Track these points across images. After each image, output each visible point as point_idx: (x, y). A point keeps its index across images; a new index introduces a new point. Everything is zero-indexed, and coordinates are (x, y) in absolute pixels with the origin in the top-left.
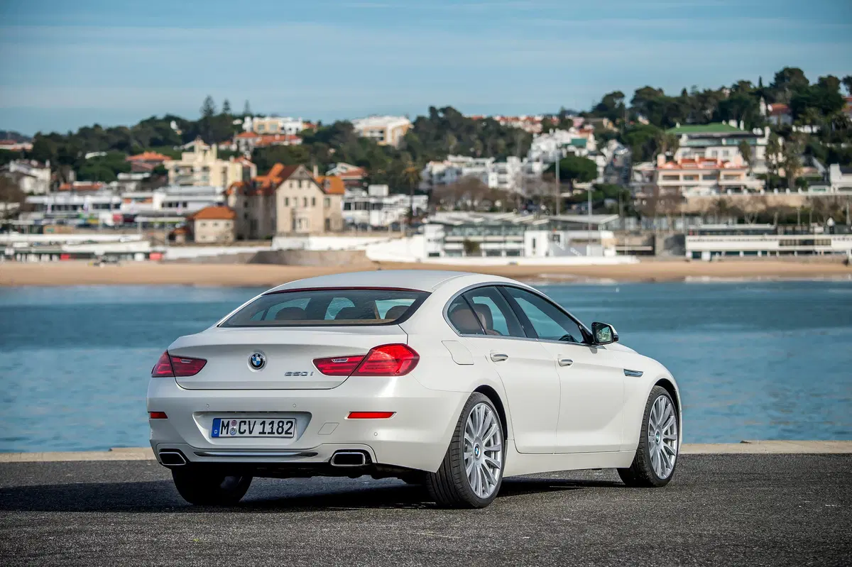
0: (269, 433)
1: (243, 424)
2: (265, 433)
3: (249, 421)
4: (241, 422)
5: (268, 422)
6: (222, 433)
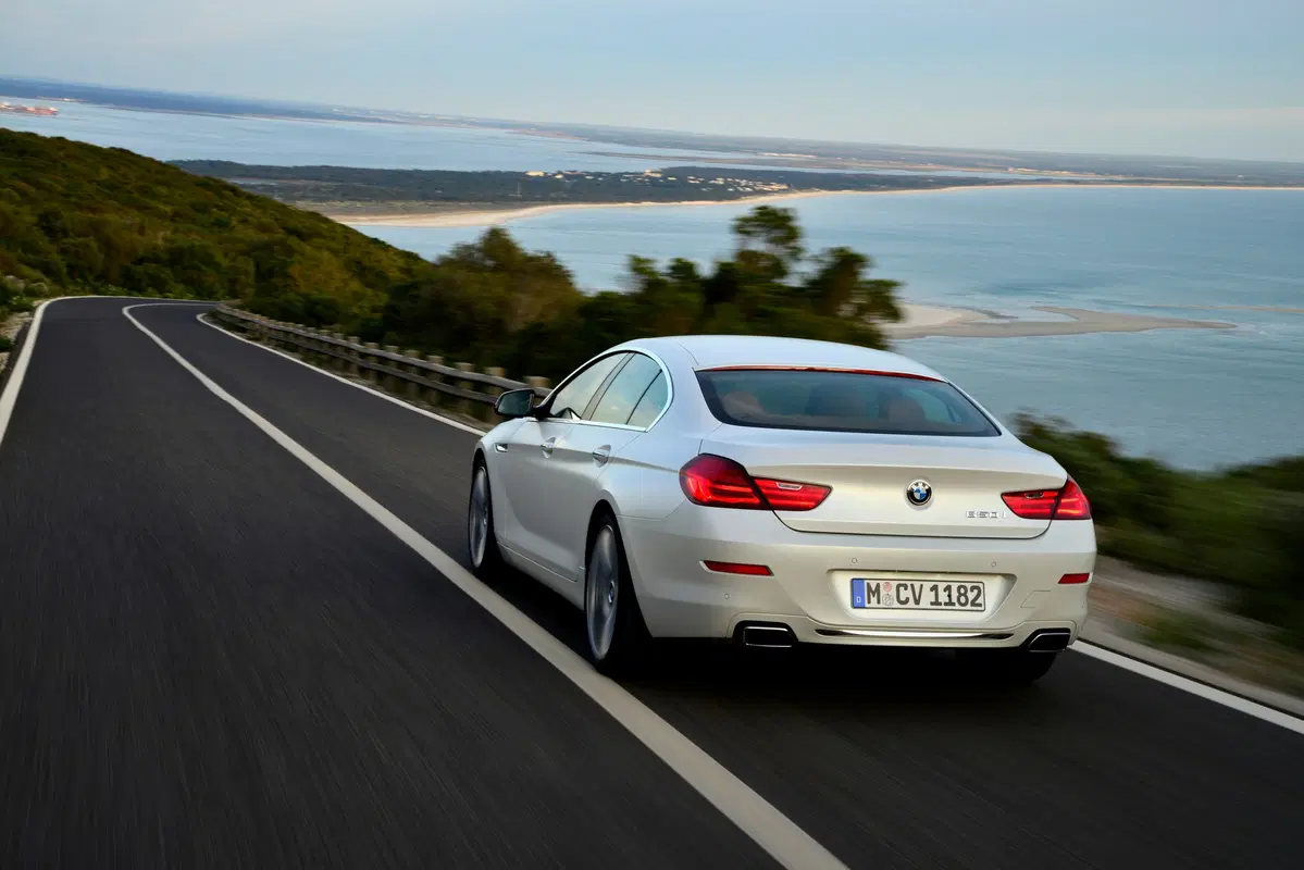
0: (946, 604)
1: (902, 589)
2: (940, 604)
3: (912, 585)
4: (898, 586)
5: (942, 586)
6: (869, 602)
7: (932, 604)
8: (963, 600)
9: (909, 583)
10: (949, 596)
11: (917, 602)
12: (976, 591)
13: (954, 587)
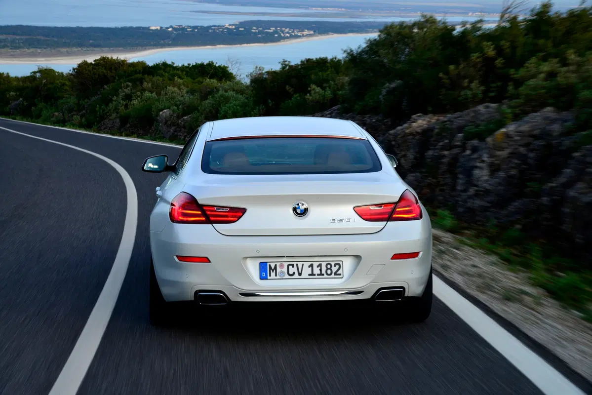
0: (318, 275)
1: (290, 267)
2: (315, 275)
3: (297, 265)
4: (288, 266)
5: (315, 264)
6: (270, 276)
7: (309, 275)
8: (329, 272)
9: (295, 264)
10: (321, 270)
11: (300, 274)
12: (337, 266)
13: (324, 264)
